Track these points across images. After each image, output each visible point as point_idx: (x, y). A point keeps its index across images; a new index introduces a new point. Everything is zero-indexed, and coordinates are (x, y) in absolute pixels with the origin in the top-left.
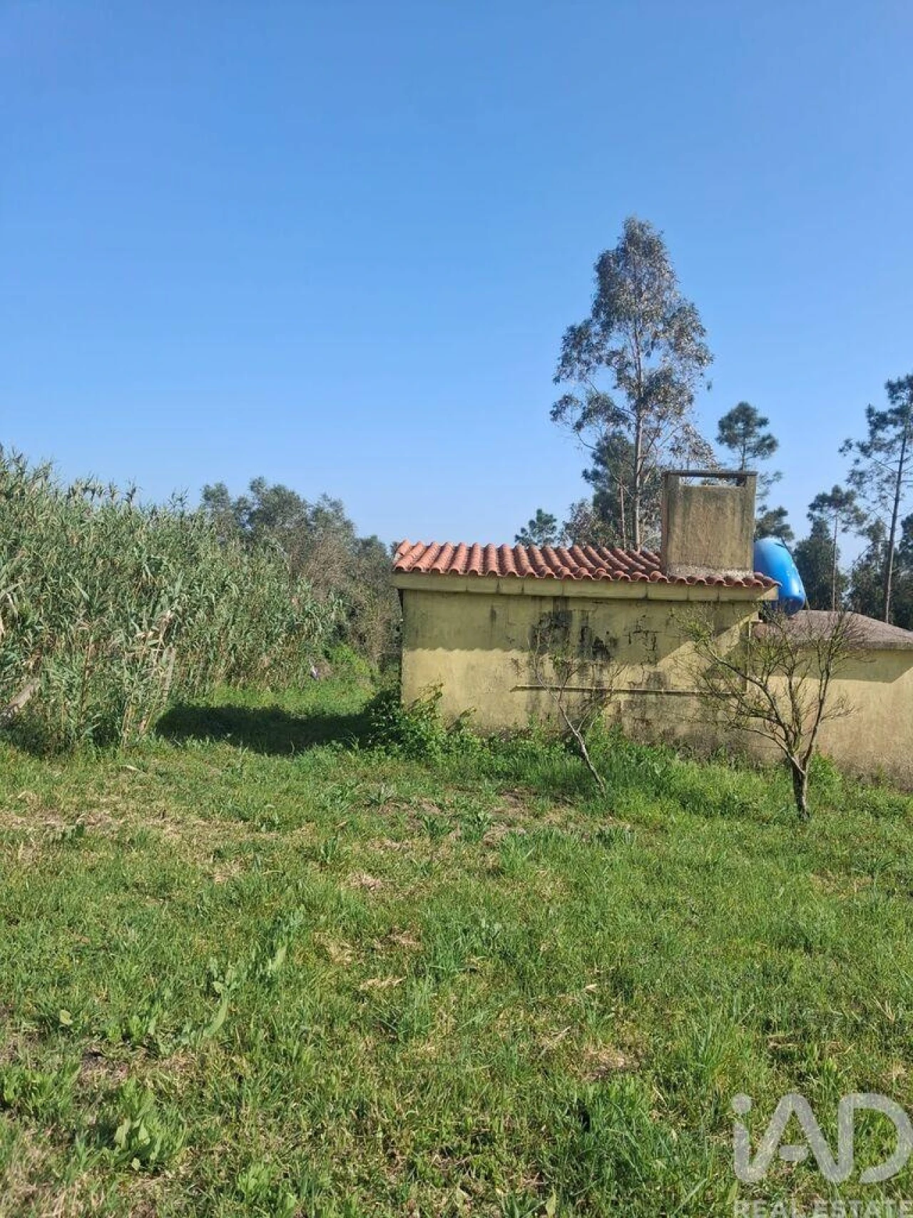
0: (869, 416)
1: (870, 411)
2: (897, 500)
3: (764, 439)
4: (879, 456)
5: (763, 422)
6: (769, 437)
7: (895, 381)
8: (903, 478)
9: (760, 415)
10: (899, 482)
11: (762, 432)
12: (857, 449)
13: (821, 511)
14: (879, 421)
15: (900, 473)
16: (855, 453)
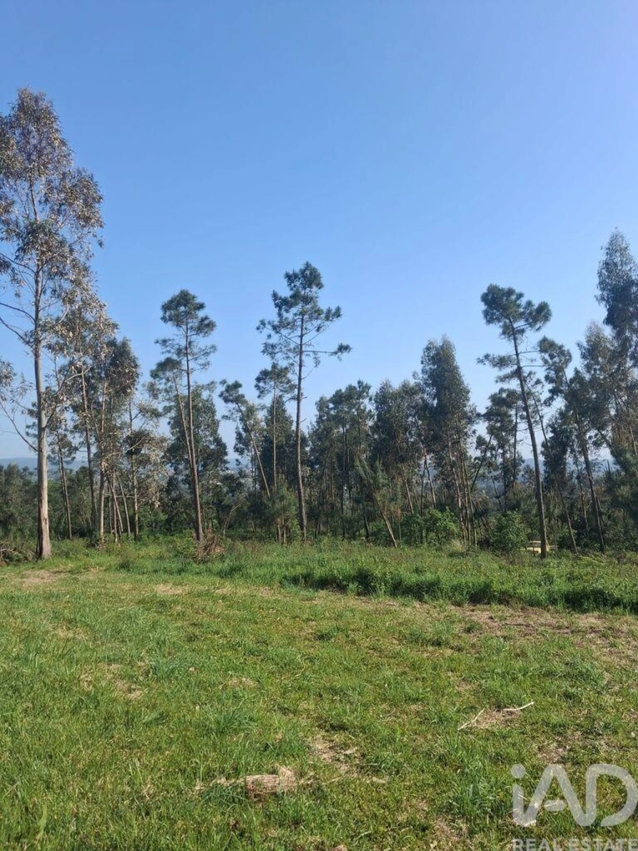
0: (275, 300)
1: (275, 296)
2: (301, 366)
3: (203, 320)
4: (284, 332)
5: (201, 306)
6: (206, 318)
7: (291, 273)
8: (303, 349)
9: (199, 300)
10: (301, 352)
11: (201, 314)
12: (269, 327)
13: (265, 383)
14: (282, 304)
15: (301, 345)
16: (268, 330)
